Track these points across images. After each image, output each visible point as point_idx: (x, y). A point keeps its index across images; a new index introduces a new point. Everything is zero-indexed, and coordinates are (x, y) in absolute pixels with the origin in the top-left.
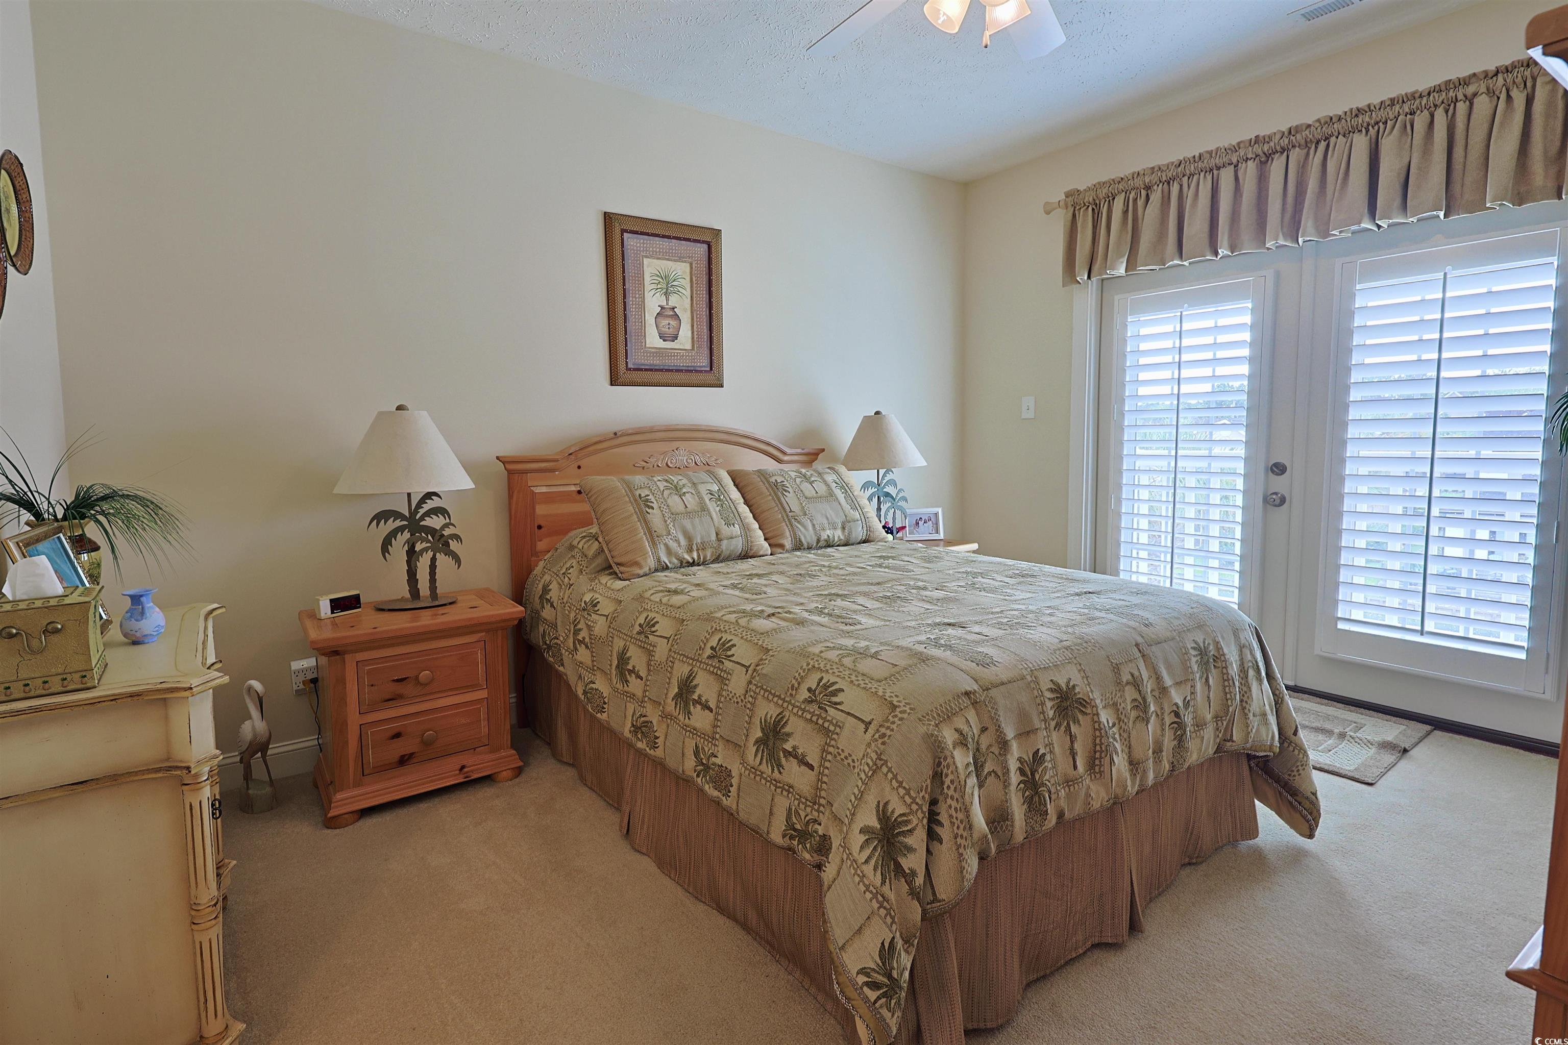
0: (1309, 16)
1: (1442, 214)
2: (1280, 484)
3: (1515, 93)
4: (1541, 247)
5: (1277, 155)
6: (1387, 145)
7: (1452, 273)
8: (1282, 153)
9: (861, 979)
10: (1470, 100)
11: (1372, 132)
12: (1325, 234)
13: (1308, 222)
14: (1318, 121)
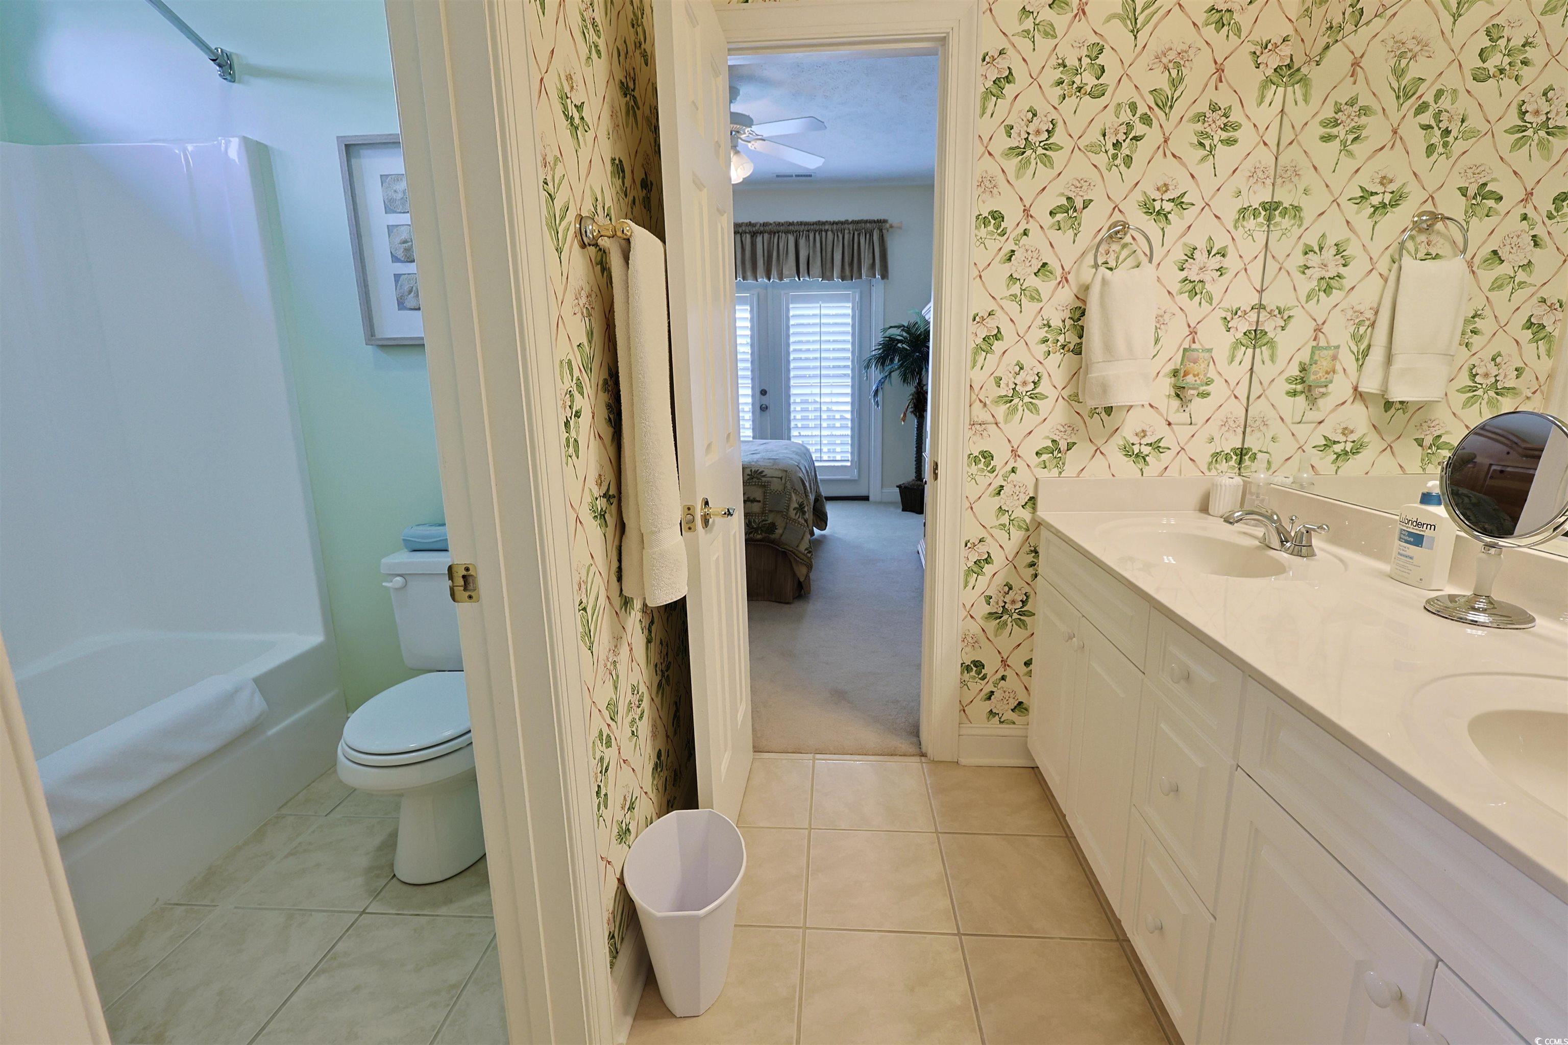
0: (778, 176)
1: (820, 279)
2: (766, 400)
3: (839, 234)
4: (845, 299)
5: (758, 235)
6: (802, 242)
7: (822, 305)
8: (760, 234)
9: (806, 551)
10: (826, 231)
11: (795, 234)
12: (781, 279)
13: (774, 272)
14: (775, 222)
